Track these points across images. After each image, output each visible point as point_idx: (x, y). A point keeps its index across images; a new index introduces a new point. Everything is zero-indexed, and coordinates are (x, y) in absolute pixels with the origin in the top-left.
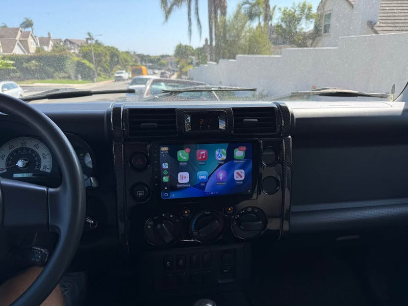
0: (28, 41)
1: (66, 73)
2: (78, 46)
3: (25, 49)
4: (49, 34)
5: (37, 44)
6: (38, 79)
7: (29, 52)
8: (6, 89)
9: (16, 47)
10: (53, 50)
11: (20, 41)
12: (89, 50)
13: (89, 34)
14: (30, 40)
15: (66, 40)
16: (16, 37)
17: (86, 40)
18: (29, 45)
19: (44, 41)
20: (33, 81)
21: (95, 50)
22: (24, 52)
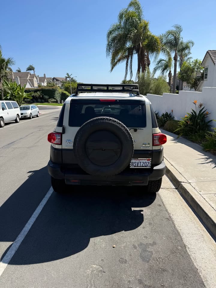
0: (34, 80)
1: (55, 99)
2: (61, 82)
3: (32, 85)
4: (45, 75)
5: (38, 82)
6: (40, 102)
7: (34, 87)
8: (33, 109)
9: (28, 83)
10: (47, 85)
11: (29, 80)
12: (69, 86)
13: (68, 74)
14: (35, 79)
15: (54, 79)
16: (27, 78)
17: (65, 78)
18: (34, 82)
19: (42, 80)
20: (37, 103)
21: (72, 85)
22: (32, 87)
